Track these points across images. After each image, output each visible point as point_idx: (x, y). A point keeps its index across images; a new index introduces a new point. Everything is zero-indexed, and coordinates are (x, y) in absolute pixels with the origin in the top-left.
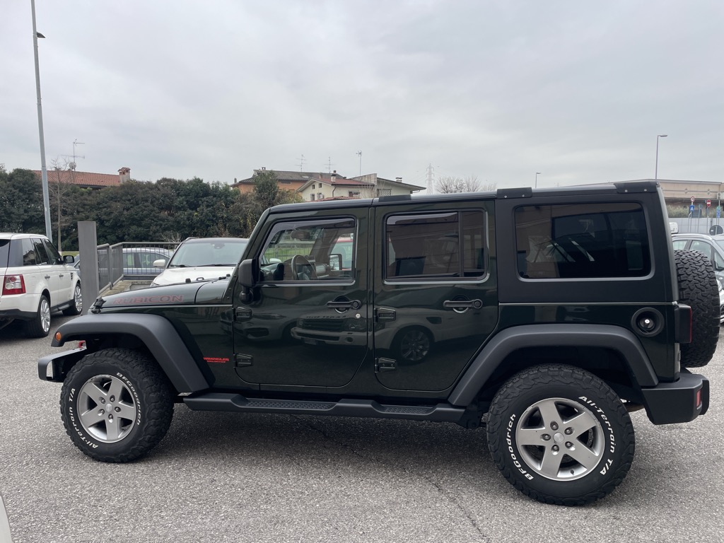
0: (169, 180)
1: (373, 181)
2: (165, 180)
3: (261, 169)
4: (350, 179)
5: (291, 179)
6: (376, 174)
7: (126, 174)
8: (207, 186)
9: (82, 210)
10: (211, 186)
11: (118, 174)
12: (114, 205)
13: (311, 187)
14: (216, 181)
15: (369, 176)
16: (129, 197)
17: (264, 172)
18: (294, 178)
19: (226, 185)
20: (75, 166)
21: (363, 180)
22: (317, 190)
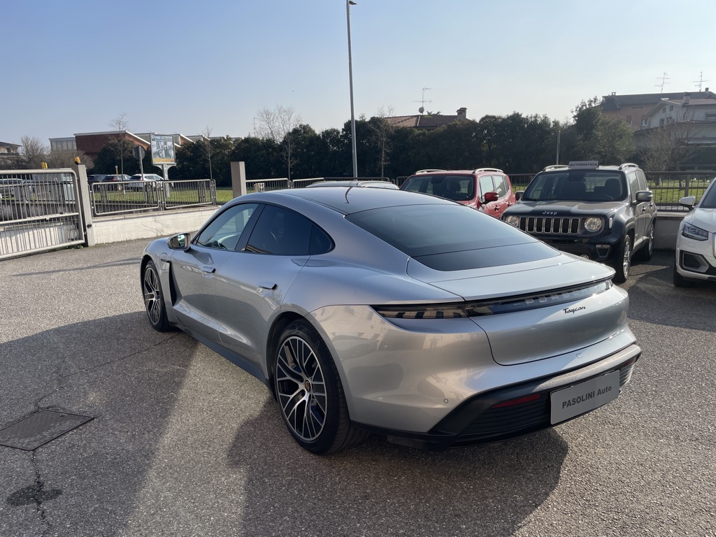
0: (491, 117)
3: (611, 94)
7: (463, 114)
8: (525, 120)
10: (530, 120)
11: (456, 114)
20: (423, 110)
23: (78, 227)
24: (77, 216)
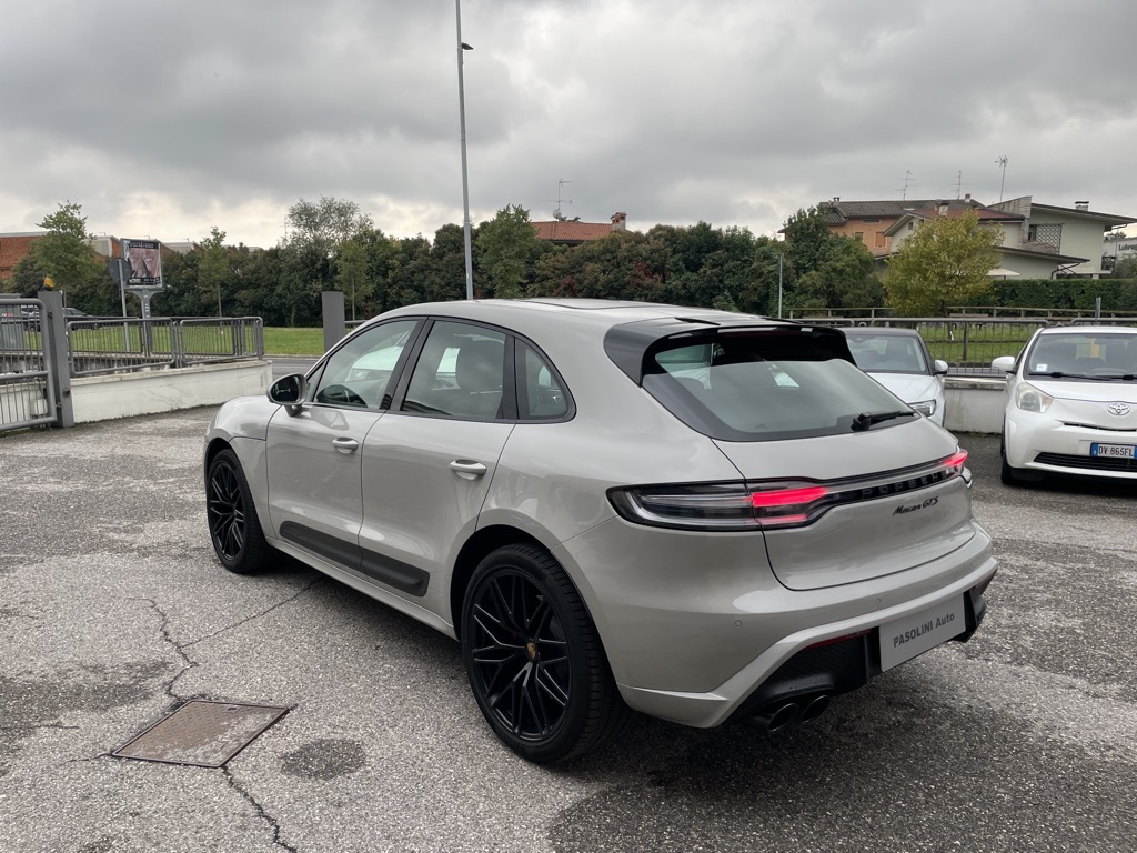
0: (665, 228)
1: (1024, 211)
2: (659, 228)
3: (832, 201)
5: (881, 213)
6: (1029, 198)
7: (621, 222)
8: (717, 234)
9: (552, 275)
10: (724, 235)
11: (610, 222)
12: (590, 266)
13: (907, 227)
14: (732, 227)
15: (1017, 202)
16: (609, 256)
17: (836, 205)
21: (1005, 210)
23: (45, 395)
24: (45, 377)
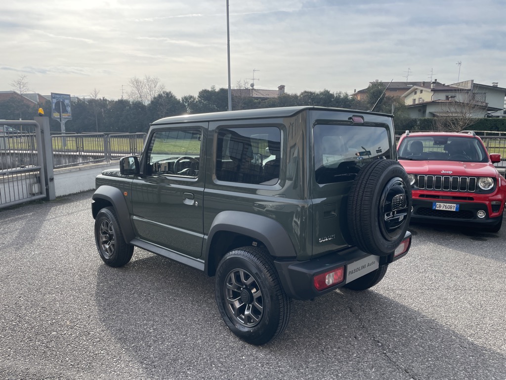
0: (308, 92)
1: (469, 87)
2: (305, 92)
3: (375, 81)
4: (449, 86)
5: (398, 87)
6: (472, 81)
7: (283, 89)
8: (332, 95)
10: (335, 95)
11: (278, 89)
13: (414, 93)
14: (338, 92)
15: (466, 82)
17: (377, 83)
18: (401, 87)
19: (346, 94)
20: (254, 85)
21: (460, 86)
22: (418, 95)
23: (39, 180)
24: (39, 170)
